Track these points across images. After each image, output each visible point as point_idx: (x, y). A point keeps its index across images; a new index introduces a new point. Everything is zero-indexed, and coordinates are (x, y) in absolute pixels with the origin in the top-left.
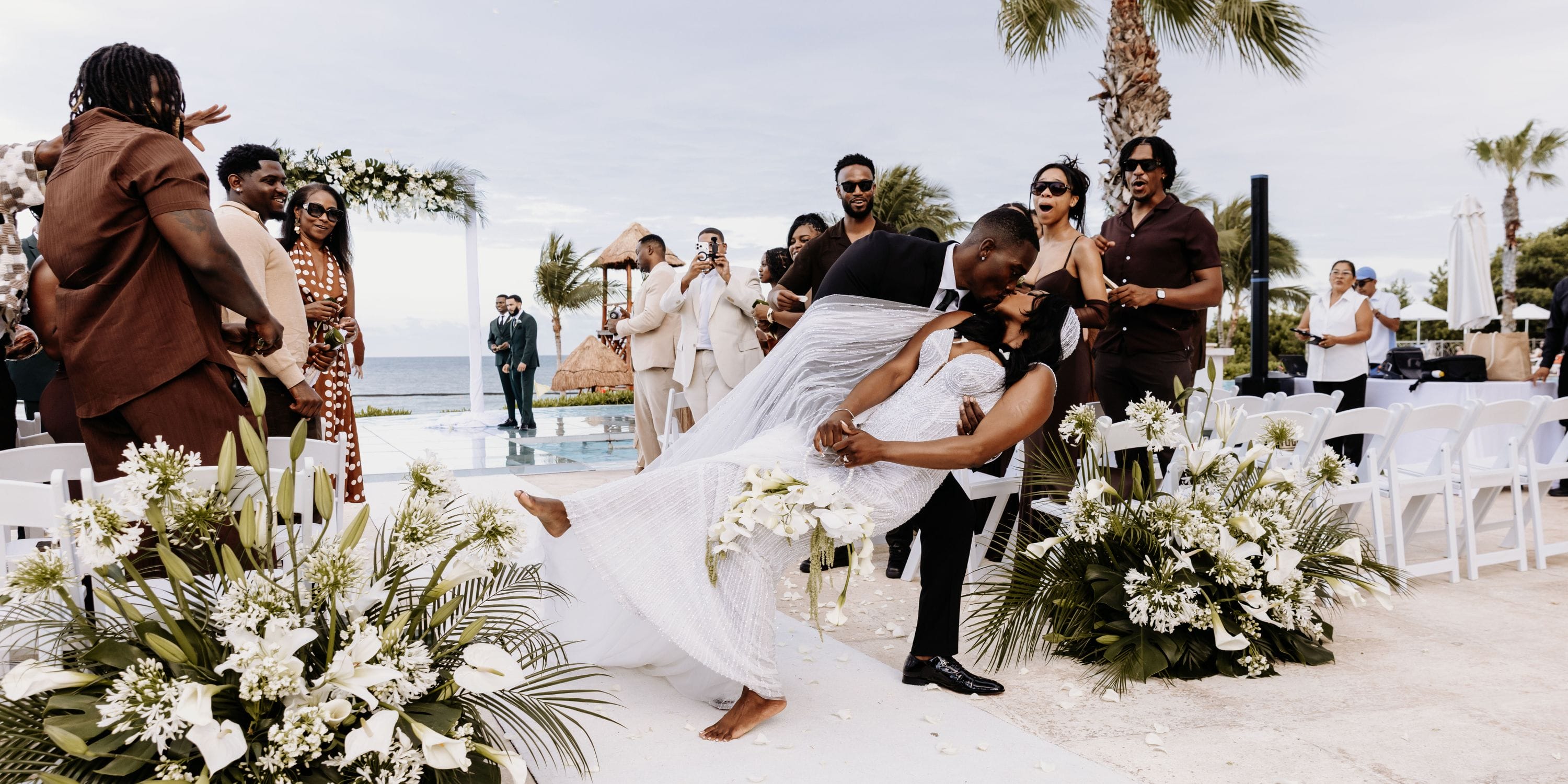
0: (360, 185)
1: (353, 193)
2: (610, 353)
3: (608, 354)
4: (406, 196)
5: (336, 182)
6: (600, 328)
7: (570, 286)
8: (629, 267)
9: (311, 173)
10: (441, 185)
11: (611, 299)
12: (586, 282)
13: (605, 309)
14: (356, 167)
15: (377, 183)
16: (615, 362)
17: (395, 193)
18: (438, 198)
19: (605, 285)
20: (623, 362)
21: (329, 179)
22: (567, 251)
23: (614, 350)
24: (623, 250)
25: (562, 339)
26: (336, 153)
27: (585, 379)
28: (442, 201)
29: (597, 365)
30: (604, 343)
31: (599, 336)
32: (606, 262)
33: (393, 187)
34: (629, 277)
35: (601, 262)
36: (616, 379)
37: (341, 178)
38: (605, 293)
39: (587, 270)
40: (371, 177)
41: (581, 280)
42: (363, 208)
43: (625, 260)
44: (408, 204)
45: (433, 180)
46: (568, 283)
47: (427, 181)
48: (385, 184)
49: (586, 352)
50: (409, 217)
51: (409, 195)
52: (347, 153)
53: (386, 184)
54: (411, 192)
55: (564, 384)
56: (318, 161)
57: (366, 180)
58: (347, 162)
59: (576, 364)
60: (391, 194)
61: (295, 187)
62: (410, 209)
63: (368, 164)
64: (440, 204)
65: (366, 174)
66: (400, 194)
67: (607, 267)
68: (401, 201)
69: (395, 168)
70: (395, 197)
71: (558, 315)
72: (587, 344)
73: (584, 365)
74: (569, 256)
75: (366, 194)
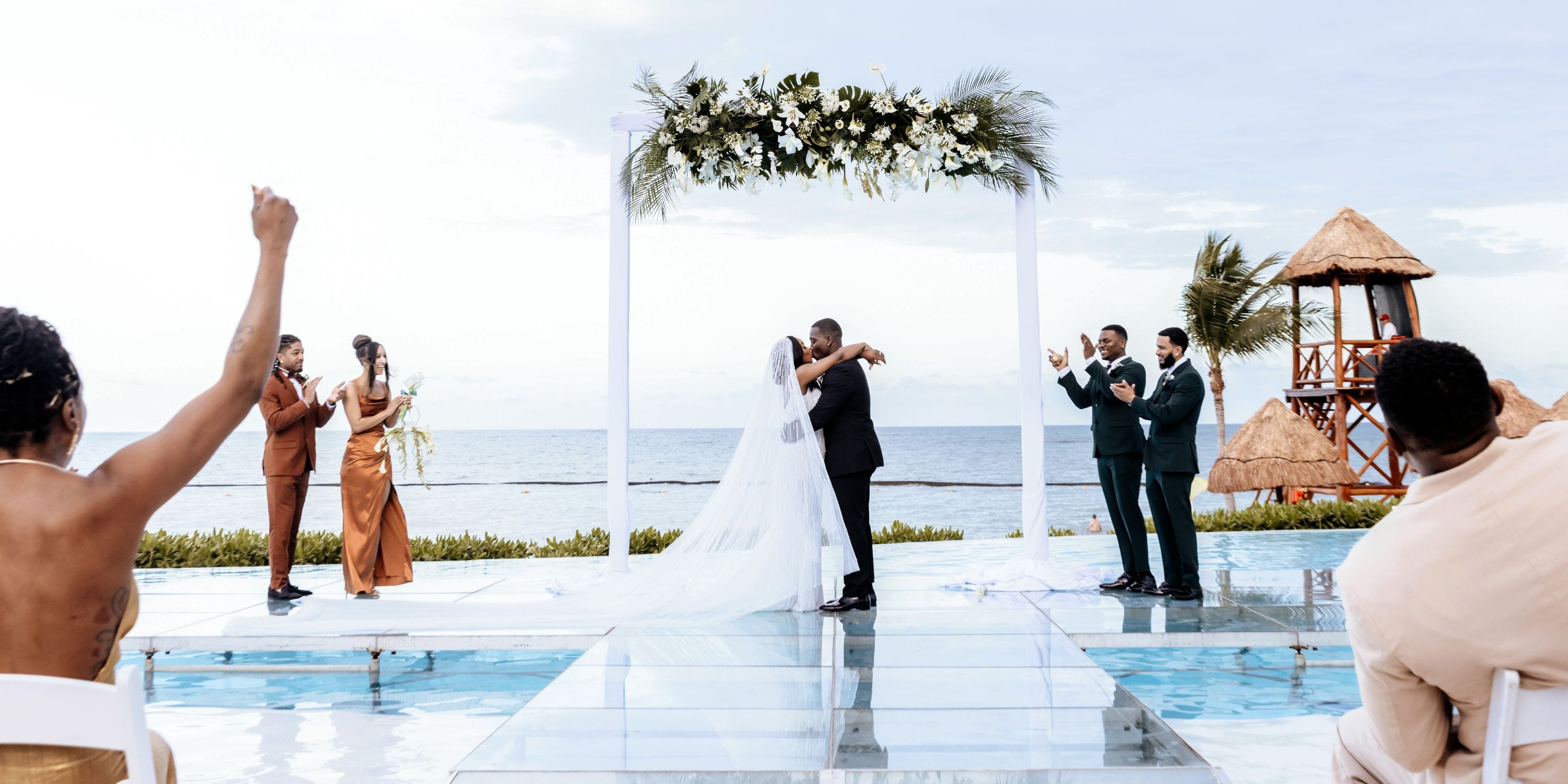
0: (828, 134)
1: (818, 149)
2: (1306, 428)
3: (1303, 431)
4: (908, 148)
5: (789, 131)
6: (1289, 385)
7: (1238, 316)
8: (1336, 283)
9: (748, 118)
10: (967, 123)
11: (1307, 337)
12: (1263, 309)
13: (1297, 354)
14: (823, 103)
15: (856, 128)
16: (1315, 444)
17: (888, 144)
18: (963, 148)
19: (1296, 312)
20: (1328, 443)
21: (777, 126)
22: (1235, 258)
23: (1315, 423)
24: (1324, 253)
25: (1225, 404)
26: (792, 78)
27: (1264, 474)
28: (970, 154)
29: (1285, 448)
30: (1297, 411)
31: (1289, 399)
32: (1296, 275)
33: (884, 133)
34: (1337, 299)
35: (1288, 275)
36: (1318, 473)
37: (797, 123)
38: (1297, 326)
39: (1265, 289)
40: (847, 119)
41: (1257, 306)
42: (837, 175)
43: (1329, 270)
44: (911, 163)
45: (955, 117)
46: (1237, 307)
47: (942, 117)
48: (870, 129)
49: (1266, 426)
50: (915, 188)
51: (916, 148)
52: (812, 79)
53: (873, 130)
54: (916, 141)
55: (1228, 481)
56: (761, 96)
57: (839, 124)
58: (808, 95)
59: (1248, 447)
60: (880, 146)
61: (722, 144)
62: (916, 172)
63: (843, 95)
64: (967, 159)
65: (839, 114)
66: (897, 146)
67: (1299, 282)
68: (899, 159)
69: (887, 100)
70: (889, 153)
71: (1219, 364)
72: (1267, 414)
73: (1263, 448)
74: (1238, 267)
75: (839, 151)
